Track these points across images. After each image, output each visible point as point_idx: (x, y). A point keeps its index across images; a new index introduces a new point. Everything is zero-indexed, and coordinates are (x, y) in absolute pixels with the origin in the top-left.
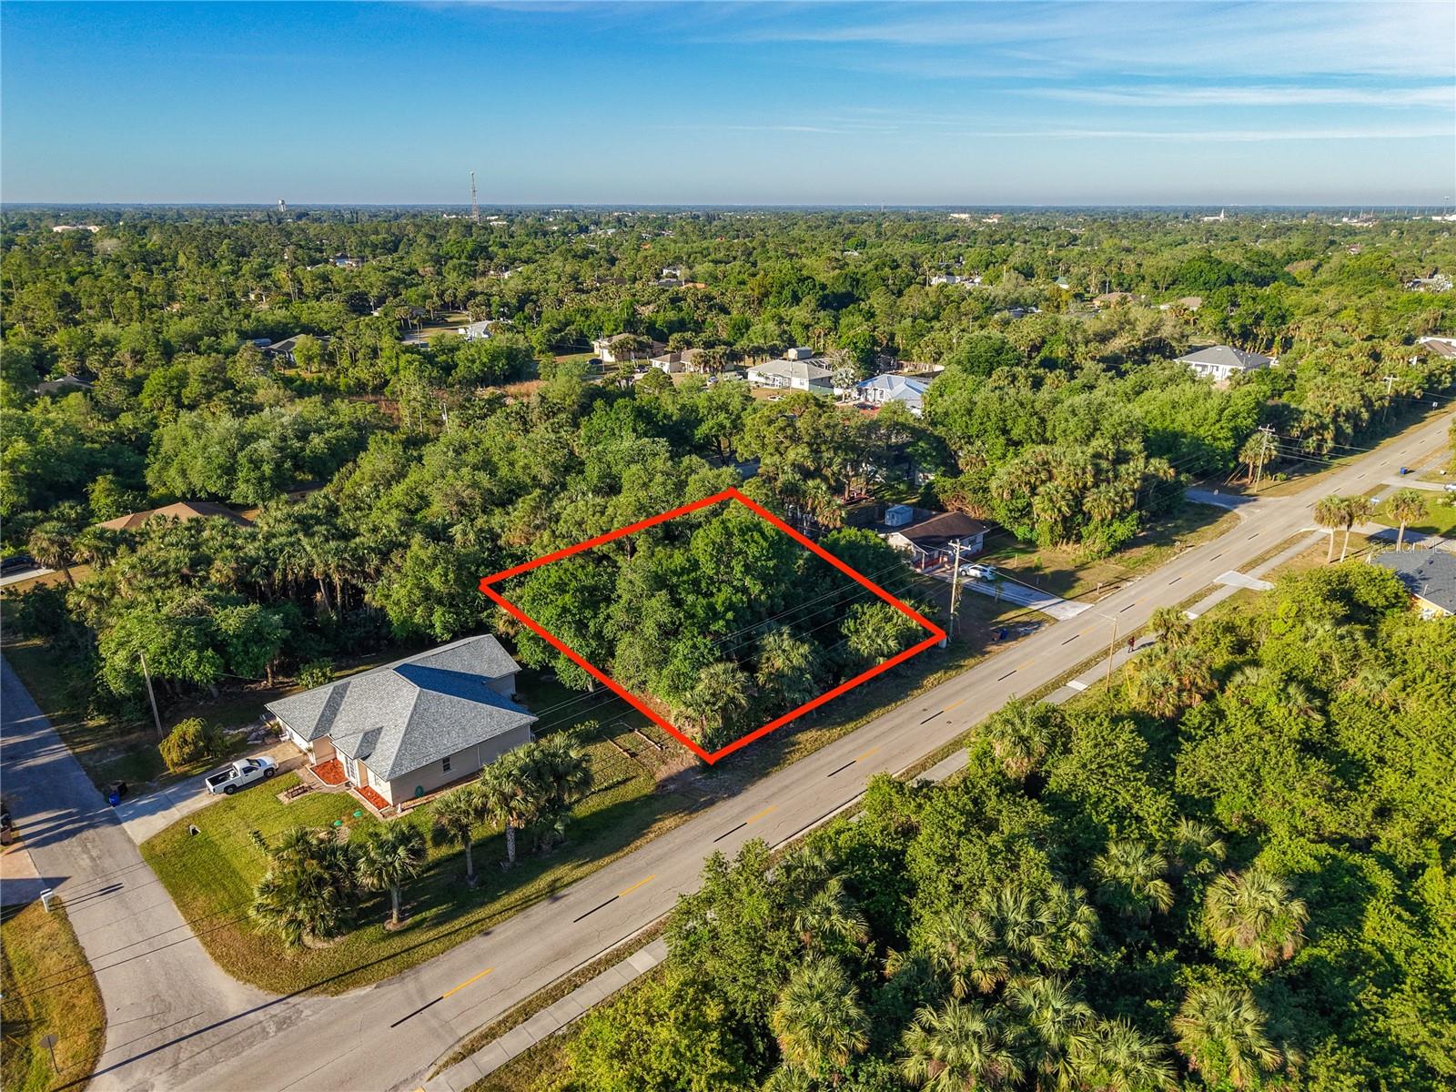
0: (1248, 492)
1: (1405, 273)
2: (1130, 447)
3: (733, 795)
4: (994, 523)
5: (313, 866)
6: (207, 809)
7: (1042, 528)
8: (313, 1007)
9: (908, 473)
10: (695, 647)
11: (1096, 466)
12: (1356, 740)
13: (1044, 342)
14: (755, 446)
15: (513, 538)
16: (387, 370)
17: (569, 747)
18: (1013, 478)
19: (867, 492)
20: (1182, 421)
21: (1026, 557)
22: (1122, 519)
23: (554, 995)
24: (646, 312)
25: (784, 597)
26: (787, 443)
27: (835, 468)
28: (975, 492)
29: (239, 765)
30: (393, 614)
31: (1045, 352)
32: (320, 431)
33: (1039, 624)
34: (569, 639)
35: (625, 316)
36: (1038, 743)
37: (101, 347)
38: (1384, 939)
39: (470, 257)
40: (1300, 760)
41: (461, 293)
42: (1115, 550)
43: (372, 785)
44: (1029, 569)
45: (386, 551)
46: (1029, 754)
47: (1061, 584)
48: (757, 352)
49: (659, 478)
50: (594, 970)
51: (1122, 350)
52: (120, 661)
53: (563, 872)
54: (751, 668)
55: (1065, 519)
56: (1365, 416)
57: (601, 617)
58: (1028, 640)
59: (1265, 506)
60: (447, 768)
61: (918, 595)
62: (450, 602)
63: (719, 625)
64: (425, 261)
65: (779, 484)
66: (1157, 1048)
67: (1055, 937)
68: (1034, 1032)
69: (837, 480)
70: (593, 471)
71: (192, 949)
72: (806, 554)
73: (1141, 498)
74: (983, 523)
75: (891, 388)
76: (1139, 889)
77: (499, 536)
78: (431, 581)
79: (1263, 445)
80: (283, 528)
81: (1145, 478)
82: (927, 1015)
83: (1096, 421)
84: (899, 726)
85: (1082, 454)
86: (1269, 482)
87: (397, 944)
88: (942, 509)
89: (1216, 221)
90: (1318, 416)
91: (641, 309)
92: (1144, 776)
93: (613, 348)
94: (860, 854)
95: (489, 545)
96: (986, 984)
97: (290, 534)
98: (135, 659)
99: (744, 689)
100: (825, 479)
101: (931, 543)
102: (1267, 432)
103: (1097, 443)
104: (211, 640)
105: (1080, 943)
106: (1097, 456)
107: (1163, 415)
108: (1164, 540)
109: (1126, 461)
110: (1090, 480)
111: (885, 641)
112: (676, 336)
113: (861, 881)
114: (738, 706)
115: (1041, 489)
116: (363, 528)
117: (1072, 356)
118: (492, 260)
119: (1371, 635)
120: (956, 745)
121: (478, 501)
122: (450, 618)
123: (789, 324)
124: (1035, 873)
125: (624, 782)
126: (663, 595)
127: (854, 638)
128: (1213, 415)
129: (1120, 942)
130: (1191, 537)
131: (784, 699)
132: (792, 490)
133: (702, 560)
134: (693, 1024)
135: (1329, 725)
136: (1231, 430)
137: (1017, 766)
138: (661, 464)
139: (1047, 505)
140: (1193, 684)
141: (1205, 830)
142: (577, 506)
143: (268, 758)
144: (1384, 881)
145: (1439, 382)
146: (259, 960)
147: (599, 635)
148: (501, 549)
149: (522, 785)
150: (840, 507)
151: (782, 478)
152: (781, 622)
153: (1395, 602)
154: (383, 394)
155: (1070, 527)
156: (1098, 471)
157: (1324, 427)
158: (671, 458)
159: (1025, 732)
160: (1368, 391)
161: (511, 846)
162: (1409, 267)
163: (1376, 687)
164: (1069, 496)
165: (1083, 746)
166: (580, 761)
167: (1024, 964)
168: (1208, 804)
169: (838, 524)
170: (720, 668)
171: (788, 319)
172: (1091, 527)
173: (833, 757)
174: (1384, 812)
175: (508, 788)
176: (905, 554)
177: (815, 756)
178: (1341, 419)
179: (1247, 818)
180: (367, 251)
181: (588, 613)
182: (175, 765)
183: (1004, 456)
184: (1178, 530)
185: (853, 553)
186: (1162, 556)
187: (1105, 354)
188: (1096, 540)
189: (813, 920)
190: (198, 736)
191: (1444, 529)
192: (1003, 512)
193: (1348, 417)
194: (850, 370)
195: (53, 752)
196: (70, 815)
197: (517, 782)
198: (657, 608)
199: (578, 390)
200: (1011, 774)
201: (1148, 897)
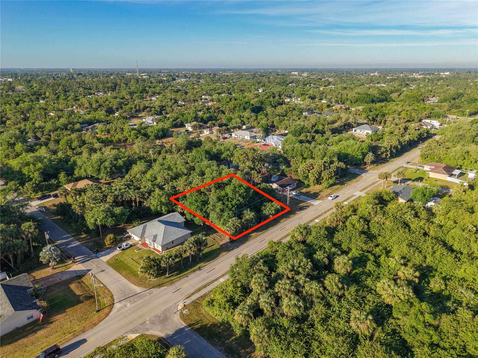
0: (366, 169)
1: (425, 97)
2: (334, 159)
3: (238, 247)
4: (299, 180)
5: (152, 263)
6: (119, 254)
7: (311, 181)
8: (155, 291)
9: (277, 165)
10: (229, 214)
11: (324, 165)
12: (374, 231)
13: (316, 124)
14: (238, 161)
15: (180, 188)
16: (127, 135)
17: (202, 237)
18: (304, 168)
19: (267, 171)
20: (349, 151)
21: (307, 189)
22: (331, 179)
23: (205, 286)
24: (200, 114)
25: (248, 201)
26: (246, 160)
27: (259, 167)
28: (294, 172)
29: (124, 244)
30: (152, 208)
31: (316, 128)
32: (120, 159)
33: (309, 206)
34: (198, 213)
35: (194, 116)
36: (304, 233)
37: (39, 129)
38: (370, 269)
39: (141, 92)
40: (360, 235)
41: (142, 107)
42: (329, 186)
43: (156, 247)
44: (307, 192)
45: (150, 193)
46: (302, 235)
47: (315, 196)
48: (234, 128)
49: (215, 172)
50: (212, 282)
51: (338, 126)
52: (92, 221)
53: (202, 264)
54: (241, 218)
55: (317, 179)
56: (399, 147)
57: (206, 208)
58: (306, 210)
59: (370, 173)
60: (173, 243)
61: (279, 200)
62: (166, 205)
63: (233, 209)
64: (127, 94)
65: (244, 172)
66: (321, 285)
67: (304, 268)
68: (299, 284)
69: (259, 170)
70: (198, 170)
71: (125, 281)
72: (252, 190)
73: (336, 173)
74: (296, 180)
75: (273, 139)
76: (322, 260)
77: (176, 188)
78: (162, 199)
79: (370, 157)
80: (123, 187)
81: (337, 168)
82: (279, 281)
83: (325, 153)
84: (275, 231)
85: (321, 162)
86: (372, 166)
87: (169, 279)
88: (286, 176)
89: (374, 75)
90: (386, 148)
91: (199, 113)
92: (326, 239)
93: (192, 127)
94: (266, 256)
95: (174, 190)
96: (290, 276)
97: (125, 189)
98: (96, 220)
99: (240, 223)
100: (256, 170)
101: (283, 186)
102: (371, 154)
103: (325, 159)
104: (113, 215)
105: (309, 269)
106: (325, 162)
107: (345, 148)
108: (342, 183)
109: (333, 163)
110: (323, 169)
111: (272, 211)
112: (210, 122)
113: (267, 261)
114: (239, 227)
115: (311, 171)
116: (142, 187)
117: (324, 128)
118: (148, 93)
119: (381, 208)
120: (288, 235)
121: (170, 179)
122: (167, 208)
123: (243, 117)
124: (301, 257)
125: (213, 245)
126: (221, 202)
127: (264, 211)
128: (356, 150)
129: (317, 270)
130: (349, 183)
131: (248, 225)
132: (248, 173)
133: (229, 193)
134: (235, 287)
135: (369, 228)
136: (361, 153)
137: (300, 238)
138: (215, 168)
139: (312, 175)
140: (340, 220)
141: (337, 249)
142: (196, 180)
143: (130, 242)
144: (372, 258)
145: (423, 135)
146: (141, 283)
147: (206, 212)
148: (177, 191)
149: (194, 245)
150: (260, 178)
151: (245, 170)
152: (247, 208)
153: (392, 199)
154: (126, 142)
155: (318, 181)
156: (325, 166)
157: (387, 151)
158: (217, 166)
159: (301, 231)
160: (401, 140)
161: (190, 259)
162: (427, 94)
163: (380, 219)
164: (318, 173)
165: (314, 233)
166: (205, 240)
167: (298, 273)
168: (340, 245)
169: (260, 182)
170: (234, 219)
171: (242, 116)
172: (323, 181)
173: (260, 238)
174: (377, 246)
175: (191, 245)
176: (277, 189)
177: (256, 238)
178: (392, 148)
179: (348, 248)
180: (106, 89)
181: (203, 207)
182: (108, 245)
183: (302, 162)
184: (346, 181)
185: (264, 190)
186: (341, 188)
187: (333, 127)
188: (325, 184)
189: (257, 267)
190: (113, 238)
191: (413, 179)
192: (302, 177)
193: (394, 148)
194: (261, 134)
195: (75, 243)
196: (86, 256)
197: (193, 244)
198: (219, 205)
199: (186, 142)
200: (299, 240)
201: (324, 262)
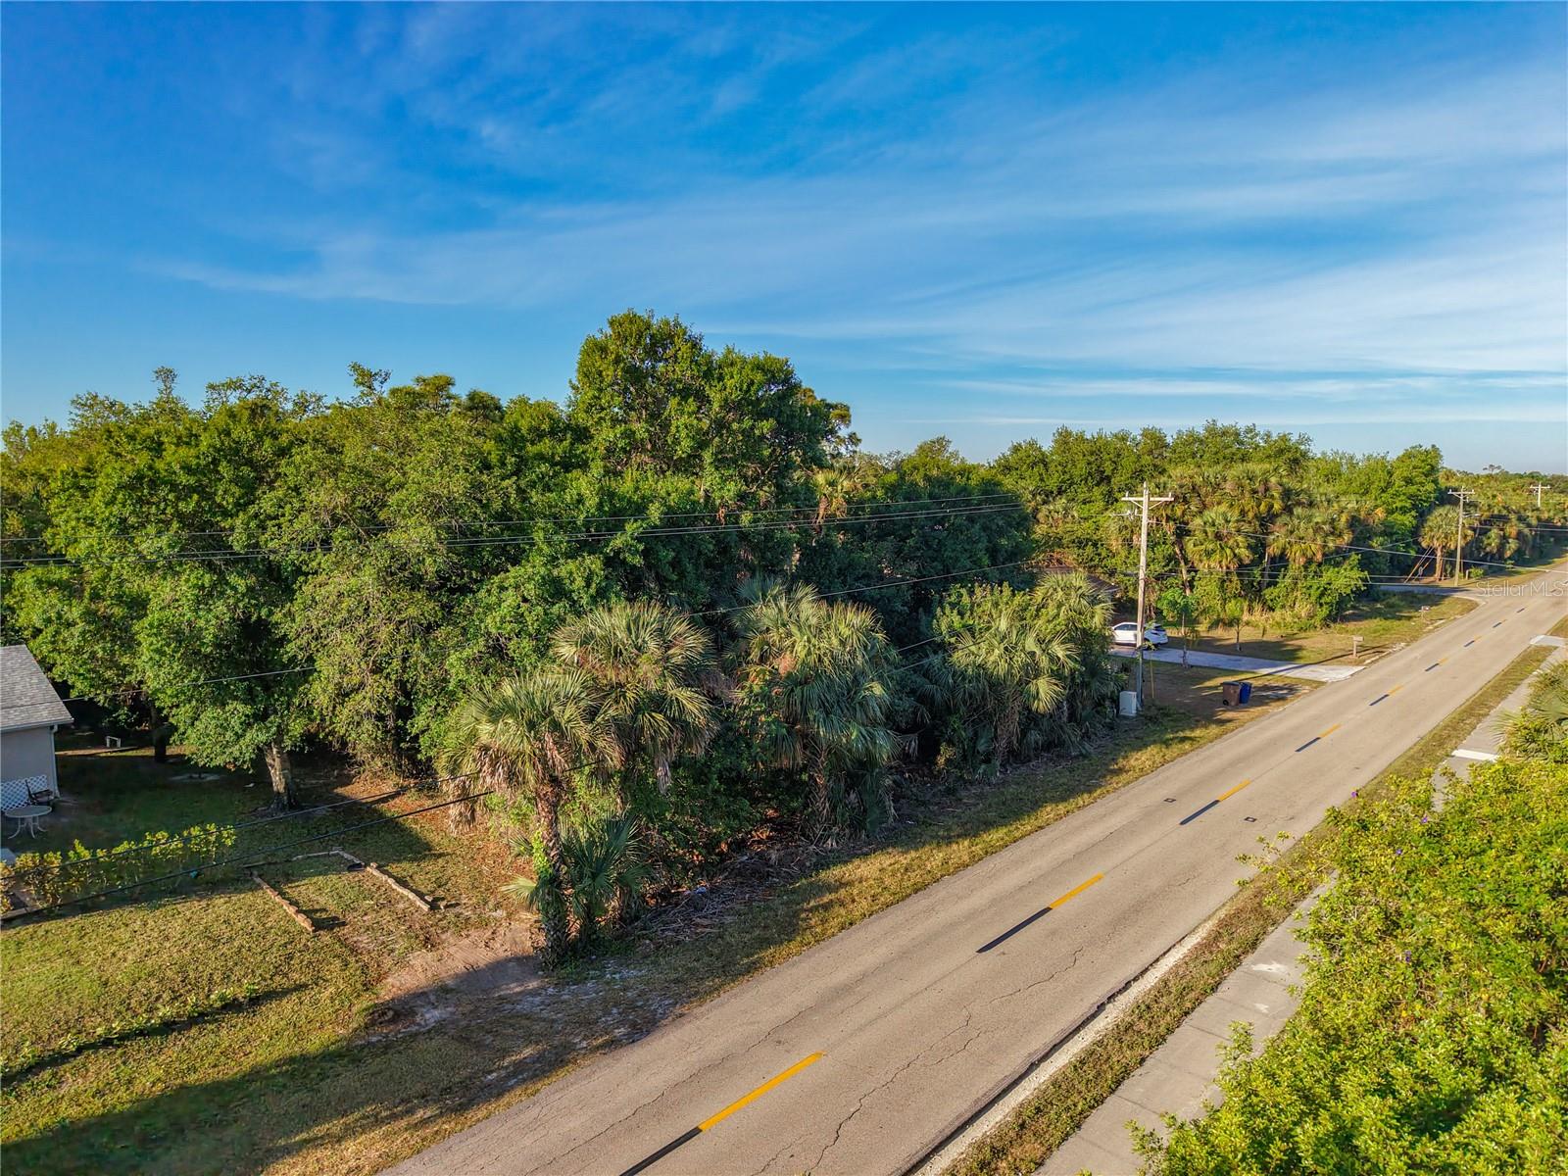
22: (1336, 566)
79: (1457, 518)
84: (1127, 830)
86: (1462, 578)
173: (978, 899)
